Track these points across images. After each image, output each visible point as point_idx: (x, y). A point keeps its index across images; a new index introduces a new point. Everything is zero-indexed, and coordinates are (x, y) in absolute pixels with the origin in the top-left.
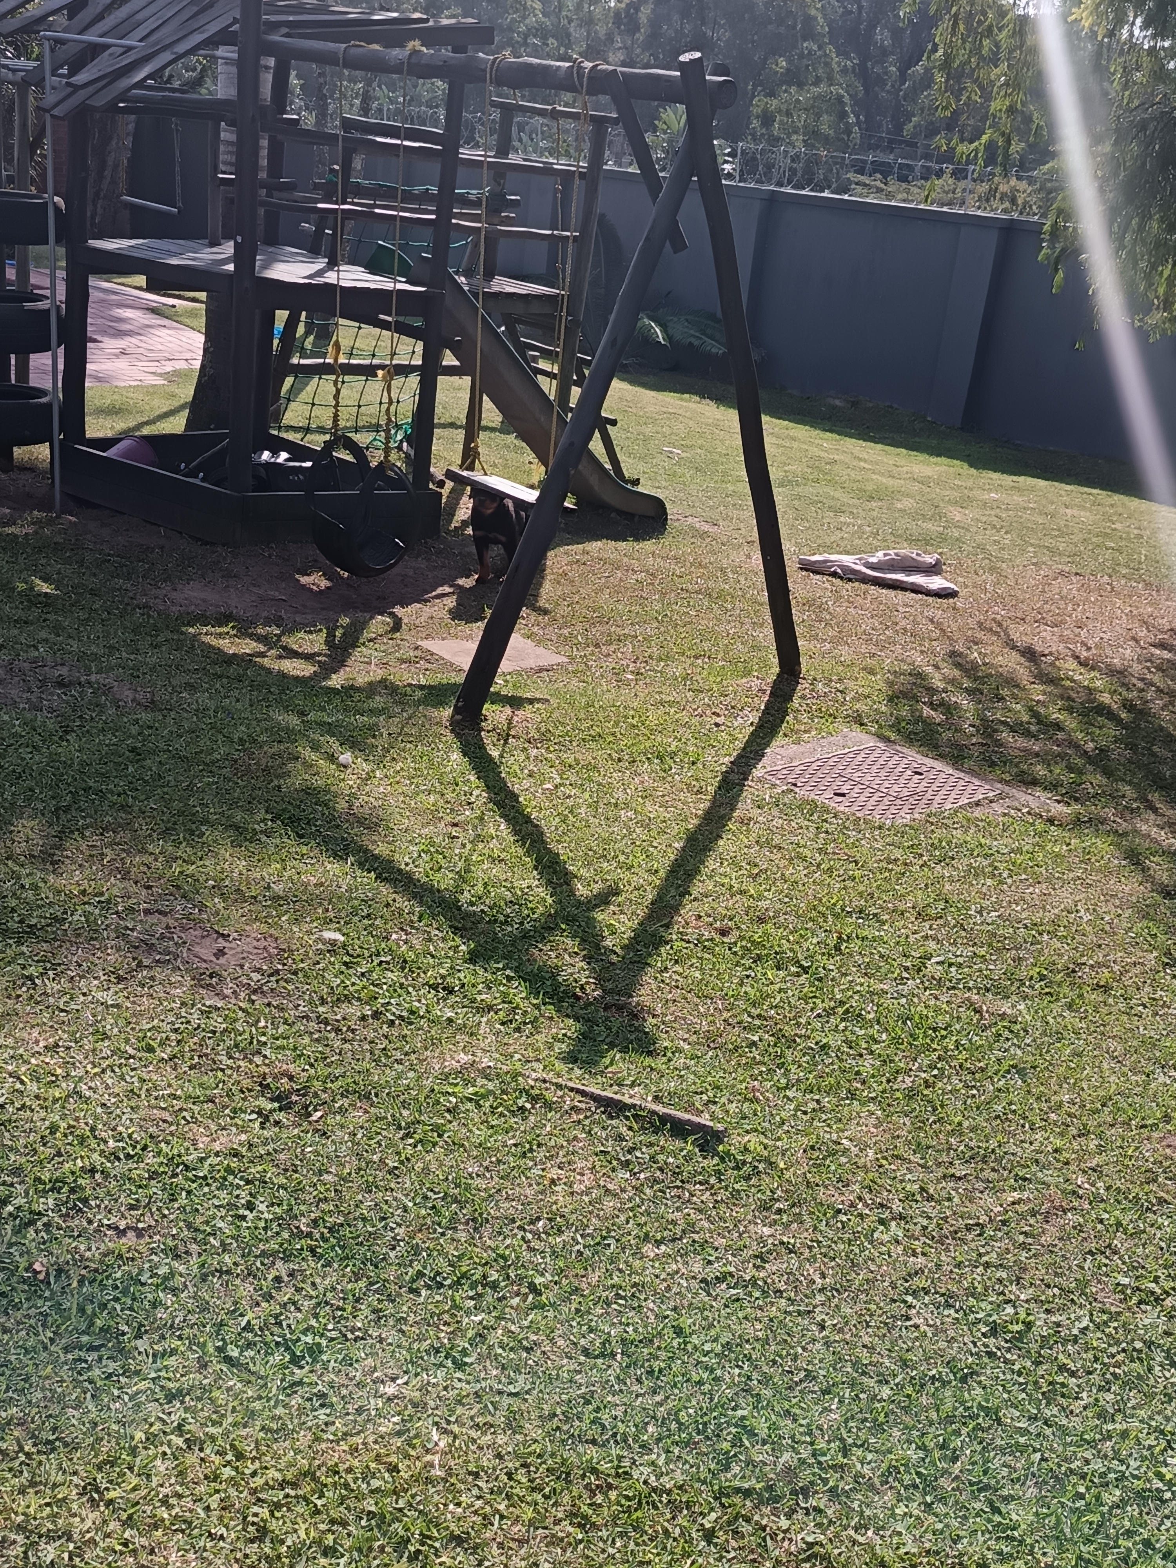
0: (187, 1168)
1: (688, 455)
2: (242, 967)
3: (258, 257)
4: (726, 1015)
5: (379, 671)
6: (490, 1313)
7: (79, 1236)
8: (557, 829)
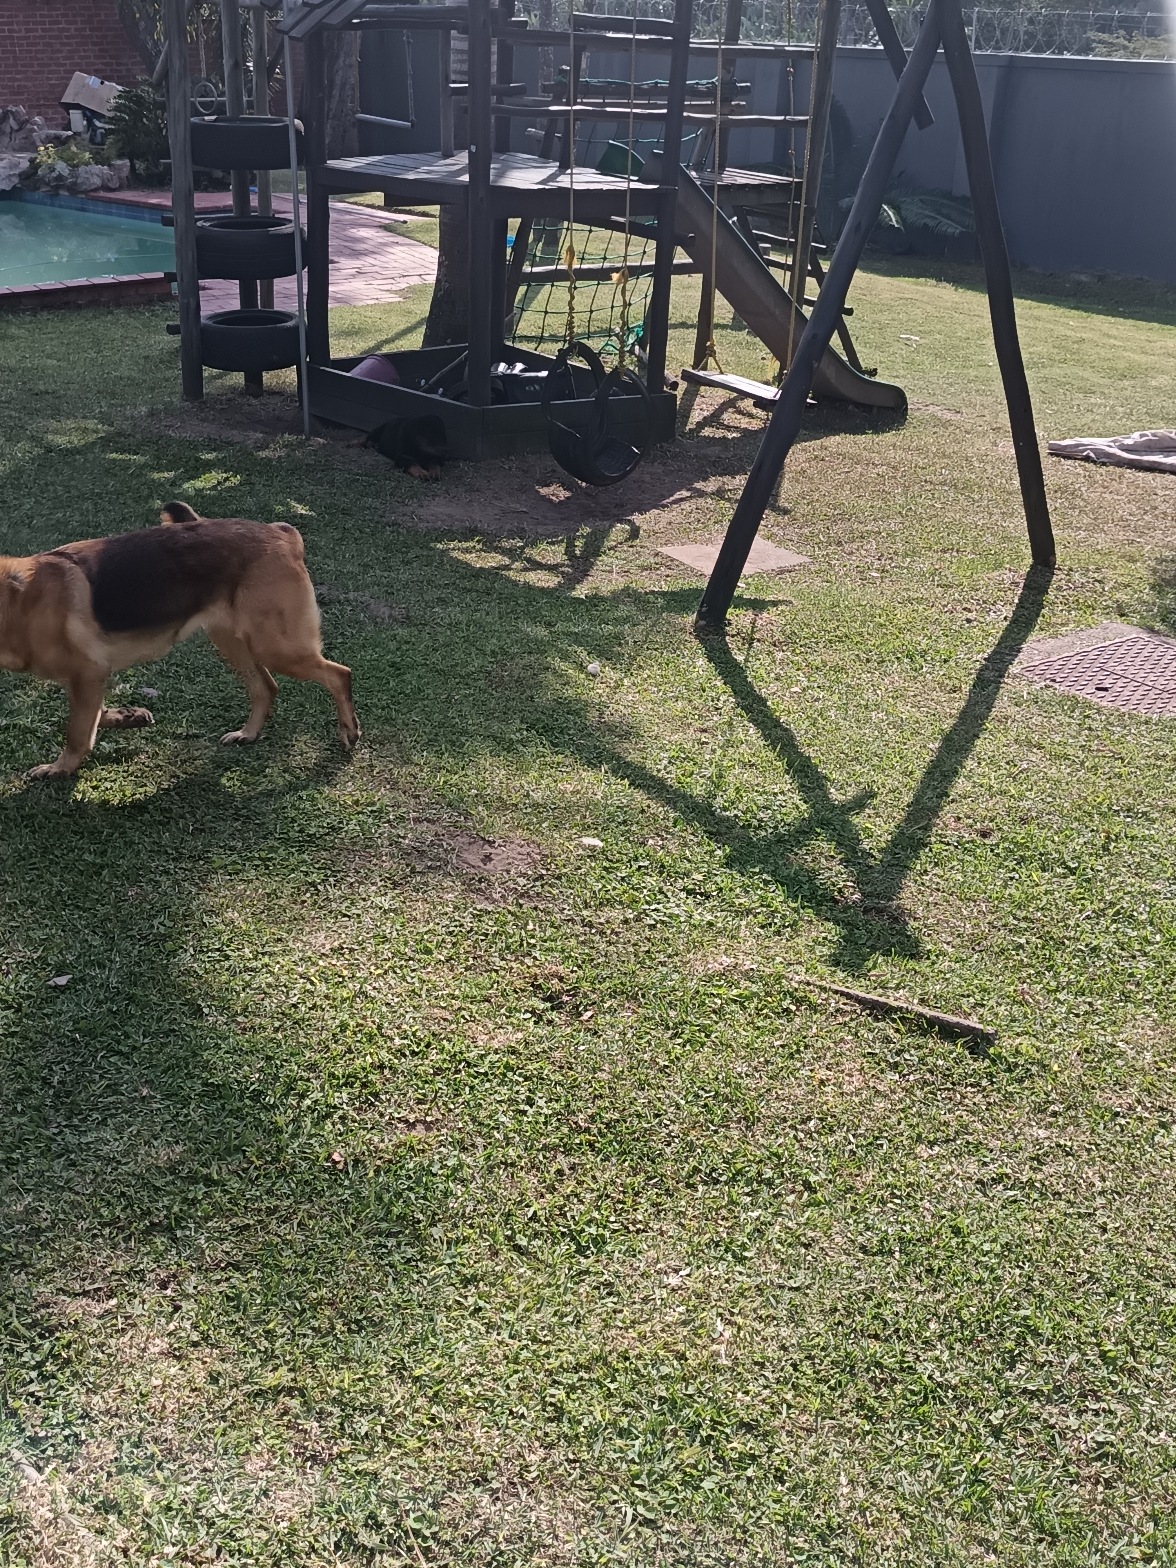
0: (469, 1065)
1: (927, 341)
2: (508, 872)
3: (492, 166)
4: (990, 918)
5: (621, 579)
6: (766, 1209)
7: (372, 1128)
8: (806, 732)
